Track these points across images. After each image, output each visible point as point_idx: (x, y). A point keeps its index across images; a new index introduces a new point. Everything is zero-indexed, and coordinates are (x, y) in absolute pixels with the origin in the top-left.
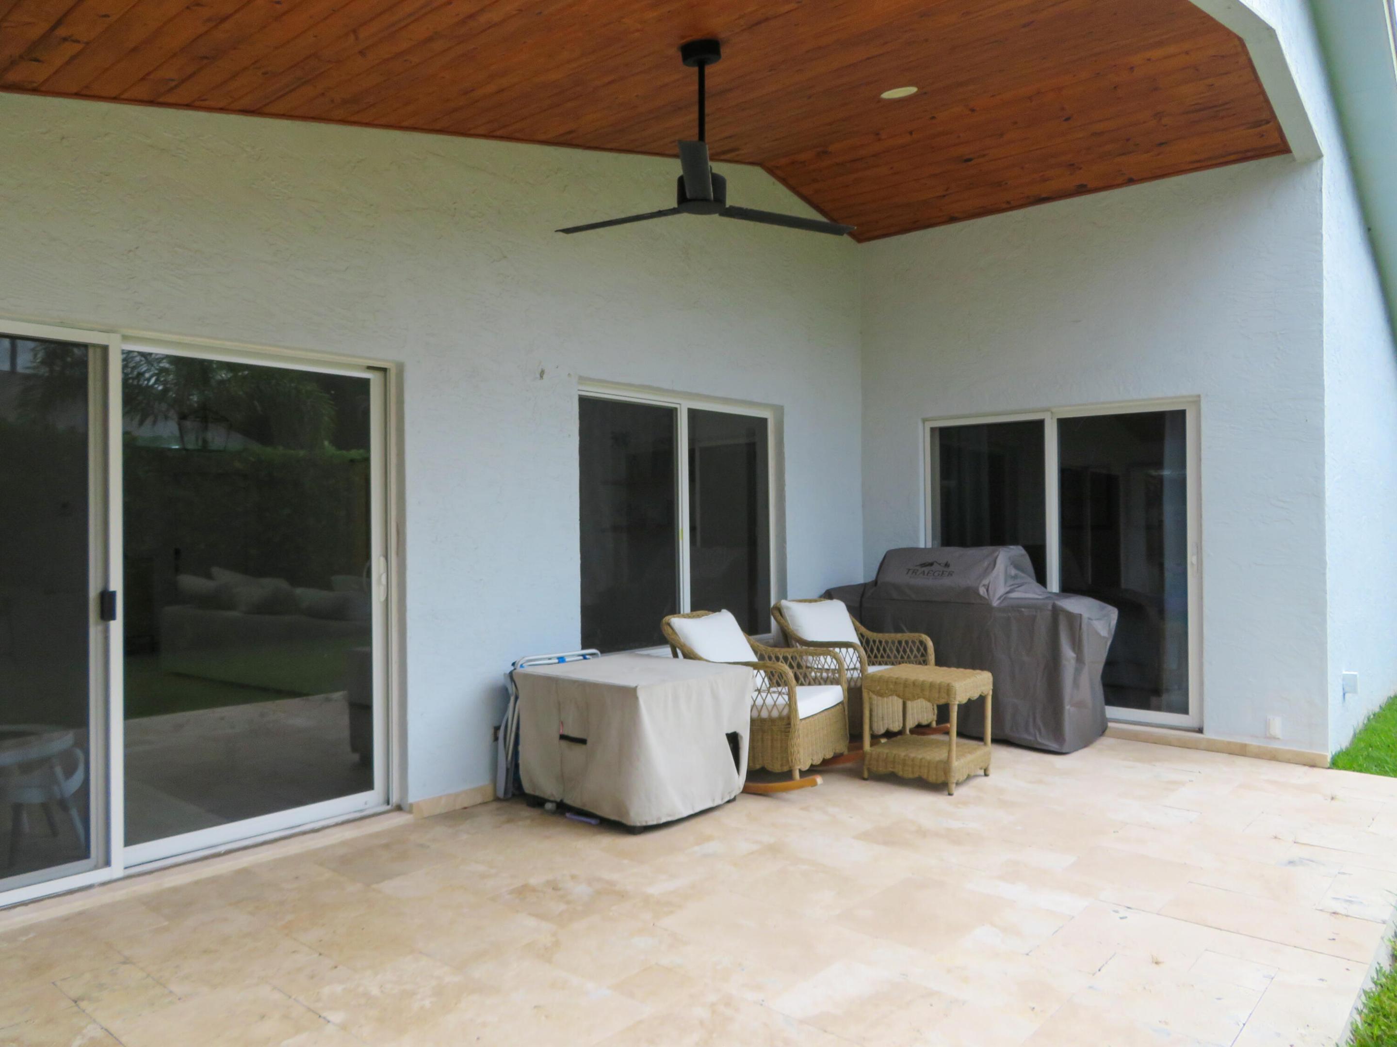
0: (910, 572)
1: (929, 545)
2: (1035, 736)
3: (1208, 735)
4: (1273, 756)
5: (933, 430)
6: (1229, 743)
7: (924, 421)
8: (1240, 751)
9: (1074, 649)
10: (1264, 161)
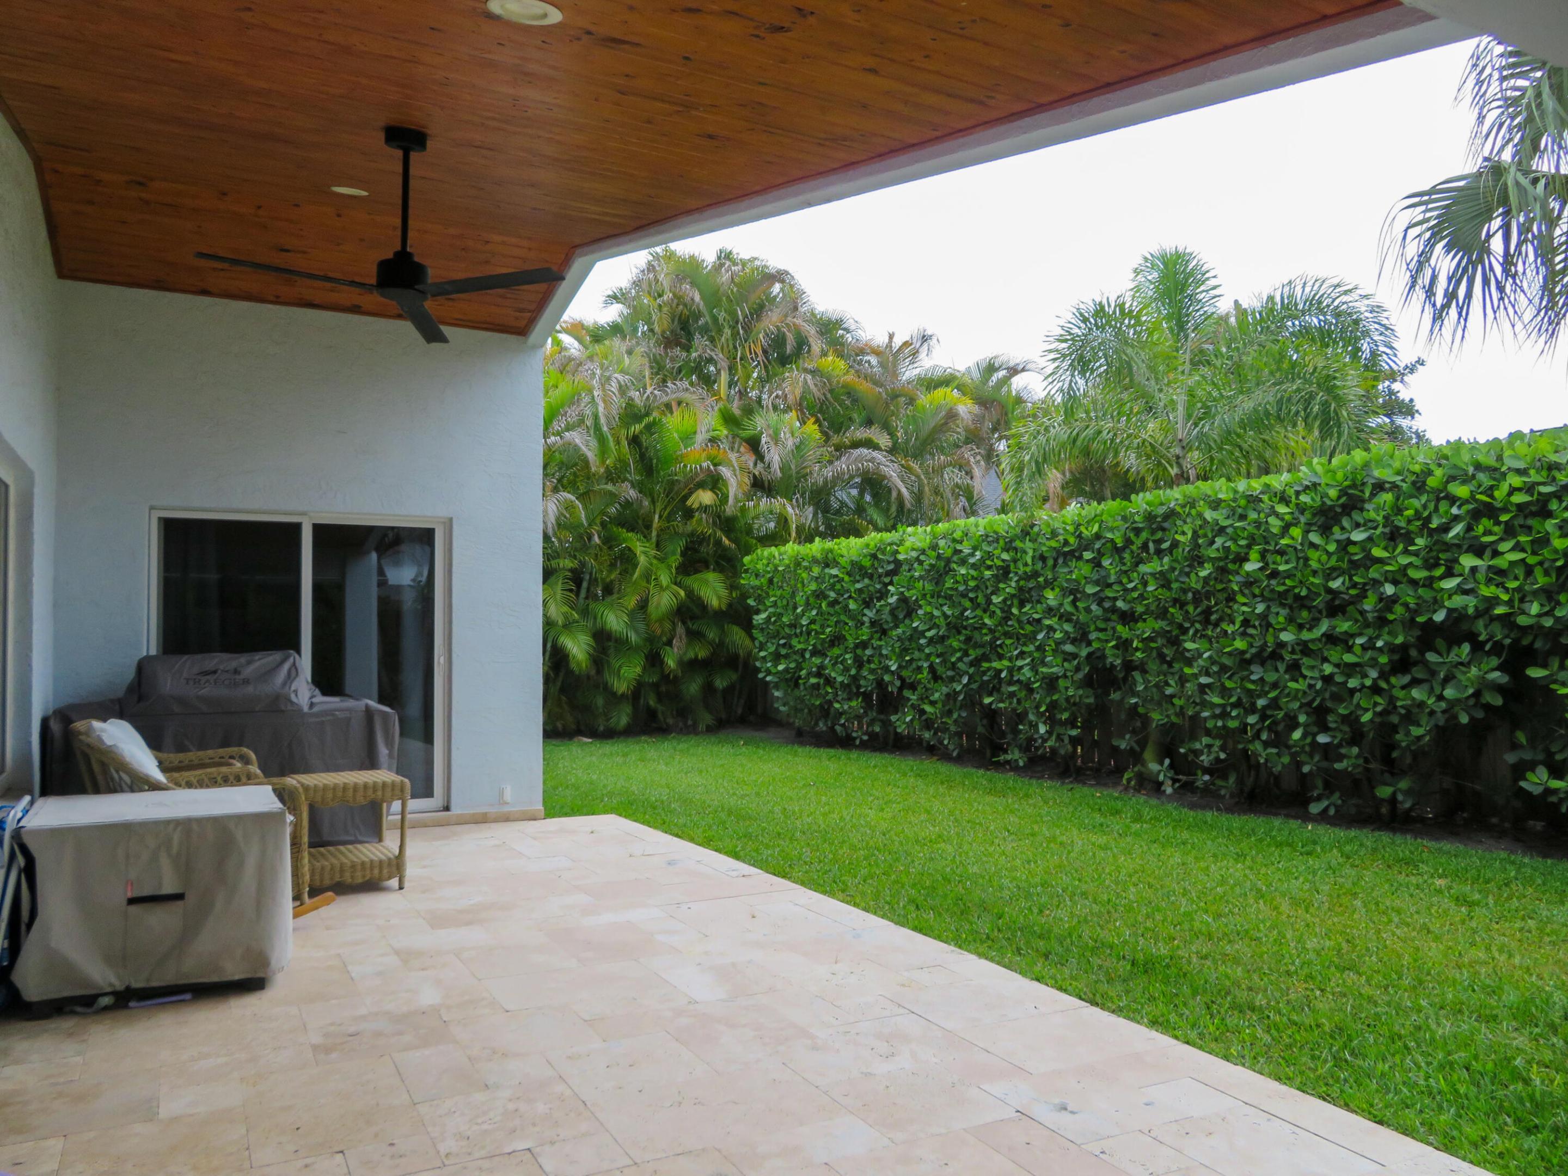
0: (191, 683)
1: (153, 652)
2: (355, 836)
3: (456, 810)
4: (507, 818)
5: (160, 519)
6: (474, 814)
7: (152, 508)
8: (482, 819)
9: (388, 748)
10: (504, 336)
